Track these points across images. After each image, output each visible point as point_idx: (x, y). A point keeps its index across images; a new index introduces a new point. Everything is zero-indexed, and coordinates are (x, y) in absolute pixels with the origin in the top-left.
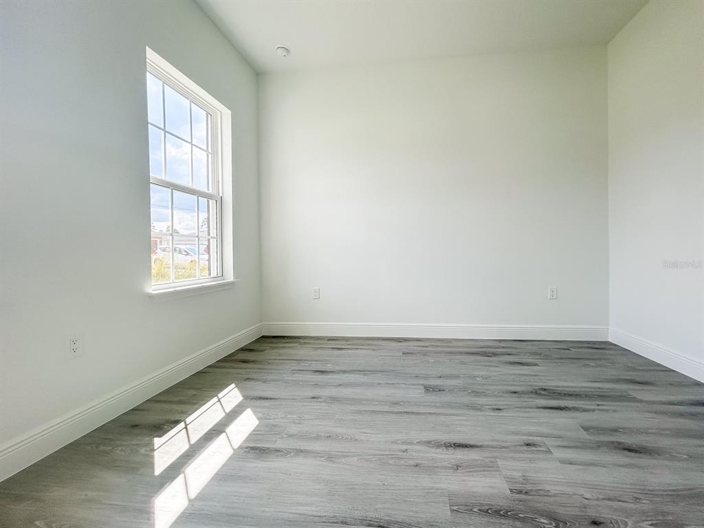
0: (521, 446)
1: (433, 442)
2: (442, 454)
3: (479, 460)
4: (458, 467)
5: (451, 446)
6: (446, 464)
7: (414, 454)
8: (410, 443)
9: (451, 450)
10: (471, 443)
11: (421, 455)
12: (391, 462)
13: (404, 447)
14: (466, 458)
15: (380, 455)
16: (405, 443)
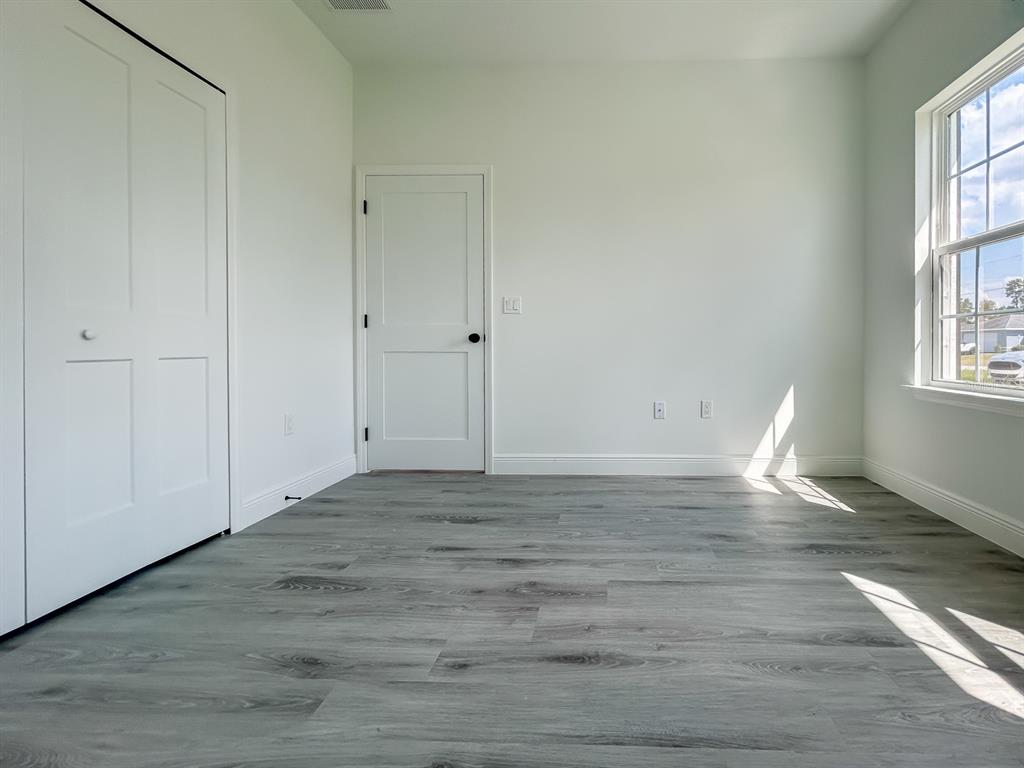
0: (478, 664)
1: (618, 663)
2: (606, 645)
3: (555, 639)
4: (588, 630)
5: (590, 658)
6: (603, 632)
7: (646, 643)
8: (654, 660)
9: (591, 651)
10: (555, 666)
11: (636, 643)
12: (676, 632)
13: (663, 654)
14: (574, 641)
15: (696, 640)
16: (663, 661)
